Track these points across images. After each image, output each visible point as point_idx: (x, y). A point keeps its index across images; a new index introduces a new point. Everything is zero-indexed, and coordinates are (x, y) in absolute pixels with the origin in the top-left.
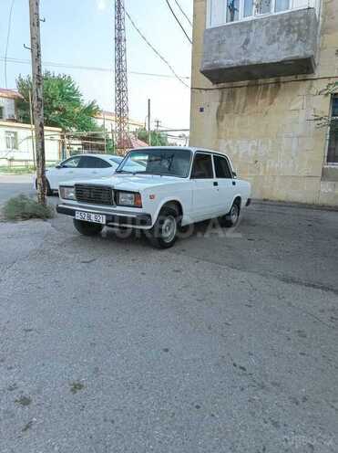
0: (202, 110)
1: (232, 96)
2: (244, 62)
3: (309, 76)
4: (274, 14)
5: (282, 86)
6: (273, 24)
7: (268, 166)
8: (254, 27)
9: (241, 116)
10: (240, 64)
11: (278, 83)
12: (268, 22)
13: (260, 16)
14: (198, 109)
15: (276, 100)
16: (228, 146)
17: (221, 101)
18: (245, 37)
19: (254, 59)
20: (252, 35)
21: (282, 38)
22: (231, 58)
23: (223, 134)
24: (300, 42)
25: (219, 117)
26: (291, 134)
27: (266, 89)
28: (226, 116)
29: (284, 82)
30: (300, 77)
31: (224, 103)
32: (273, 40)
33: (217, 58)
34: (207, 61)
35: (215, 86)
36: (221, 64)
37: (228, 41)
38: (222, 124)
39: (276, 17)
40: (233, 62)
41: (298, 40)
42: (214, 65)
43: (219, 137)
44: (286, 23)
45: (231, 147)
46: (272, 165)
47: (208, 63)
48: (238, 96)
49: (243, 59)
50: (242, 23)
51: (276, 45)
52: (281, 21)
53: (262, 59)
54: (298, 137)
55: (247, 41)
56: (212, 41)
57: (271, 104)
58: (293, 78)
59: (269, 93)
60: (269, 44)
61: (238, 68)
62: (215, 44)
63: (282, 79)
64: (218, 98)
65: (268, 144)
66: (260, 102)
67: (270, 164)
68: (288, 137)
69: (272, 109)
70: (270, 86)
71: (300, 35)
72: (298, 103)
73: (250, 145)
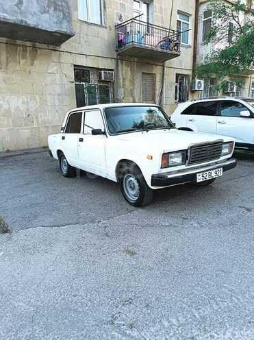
3: (57, 48)
5: (39, 51)
7: (40, 119)
10: (19, 23)
11: (34, 48)
15: (35, 62)
19: (31, 21)
21: (51, 11)
26: (53, 93)
27: (25, 51)
29: (40, 48)
30: (51, 47)
32: (44, 11)
41: (63, 18)
46: (43, 117)
49: (20, 18)
51: (47, 15)
54: (58, 95)
57: (32, 65)
58: (46, 46)
59: (28, 54)
61: (14, 25)
63: (37, 45)
65: (35, 99)
66: (22, 62)
67: (41, 117)
68: (50, 94)
69: (33, 69)
70: (28, 49)
71: (64, 14)
72: (53, 68)
73: (20, 100)
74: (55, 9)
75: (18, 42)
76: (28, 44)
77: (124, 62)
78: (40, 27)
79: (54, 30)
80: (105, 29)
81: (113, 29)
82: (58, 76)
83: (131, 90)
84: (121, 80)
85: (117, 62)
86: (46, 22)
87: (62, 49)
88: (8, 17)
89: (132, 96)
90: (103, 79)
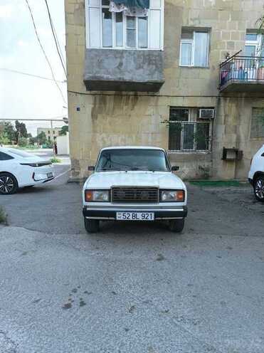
0: (78, 109)
1: (103, 101)
2: (120, 78)
3: (156, 94)
4: (138, 49)
5: (139, 98)
6: (139, 56)
8: (125, 55)
9: (111, 116)
10: (117, 80)
11: (136, 95)
12: (134, 53)
13: (128, 48)
14: (74, 108)
15: (135, 107)
16: (103, 139)
17: (95, 104)
18: (118, 60)
19: (127, 77)
20: (124, 60)
21: (145, 66)
22: (109, 73)
23: (98, 129)
24: (157, 72)
25: (94, 116)
26: (147, 131)
27: (128, 99)
28: (99, 116)
29: (140, 96)
30: (151, 93)
31: (97, 106)
32: (139, 67)
33: (98, 72)
34: (90, 73)
35: (89, 92)
36: (102, 77)
37: (106, 61)
38: (97, 122)
39: (140, 51)
40: (112, 78)
41: (155, 70)
42: (96, 77)
43: (95, 131)
44: (147, 57)
45: (106, 139)
47: (91, 75)
48: (108, 101)
49: (119, 76)
50: (115, 50)
51: (142, 70)
52: (143, 55)
53: (132, 78)
54: (152, 133)
55: (121, 64)
56: (92, 59)
57: (132, 110)
58: (146, 93)
59: (130, 102)
60: (137, 69)
61: (115, 82)
62: (95, 61)
63: (139, 93)
64: (92, 101)
66: (125, 108)
68: (145, 133)
69: (133, 113)
70: (131, 97)
71: (157, 67)
72: (150, 110)
73: (120, 138)
74: (149, 64)
75: (124, 93)
76: (131, 93)
77: (228, 99)
78: (134, 81)
79: (146, 80)
80: (207, 70)
81: (217, 68)
82: (153, 117)
83: (236, 127)
84: (223, 117)
85: (219, 99)
86: (140, 75)
87: (160, 94)
88: (110, 77)
89: (236, 132)
90: (200, 117)
